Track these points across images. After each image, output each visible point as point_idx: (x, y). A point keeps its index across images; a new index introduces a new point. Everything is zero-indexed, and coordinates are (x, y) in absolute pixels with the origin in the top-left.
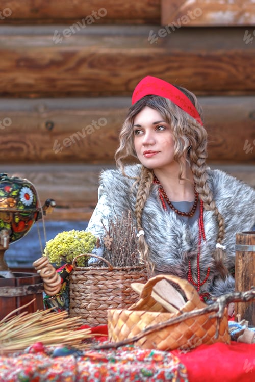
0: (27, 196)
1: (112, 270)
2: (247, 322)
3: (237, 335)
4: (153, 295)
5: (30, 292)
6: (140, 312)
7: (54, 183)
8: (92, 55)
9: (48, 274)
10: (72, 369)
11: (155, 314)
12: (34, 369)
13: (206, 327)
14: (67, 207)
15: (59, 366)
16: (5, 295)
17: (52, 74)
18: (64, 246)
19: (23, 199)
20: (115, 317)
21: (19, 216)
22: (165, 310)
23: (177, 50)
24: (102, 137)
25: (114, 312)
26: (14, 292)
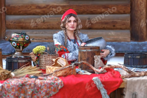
0: (27, 38)
1: (49, 55)
2: (81, 69)
3: (78, 72)
4: (58, 62)
5: (28, 61)
6: (53, 67)
7: (44, 34)
8: (53, 5)
9: (33, 56)
10: (34, 82)
11: (57, 67)
12: (23, 82)
13: (70, 70)
14: (47, 39)
15: (30, 82)
16: (21, 62)
17: (44, 9)
18: (38, 50)
19: (26, 38)
20: (47, 68)
21: (25, 42)
22: (61, 66)
23: (72, 4)
24: (55, 23)
25: (47, 67)
26: (24, 61)
